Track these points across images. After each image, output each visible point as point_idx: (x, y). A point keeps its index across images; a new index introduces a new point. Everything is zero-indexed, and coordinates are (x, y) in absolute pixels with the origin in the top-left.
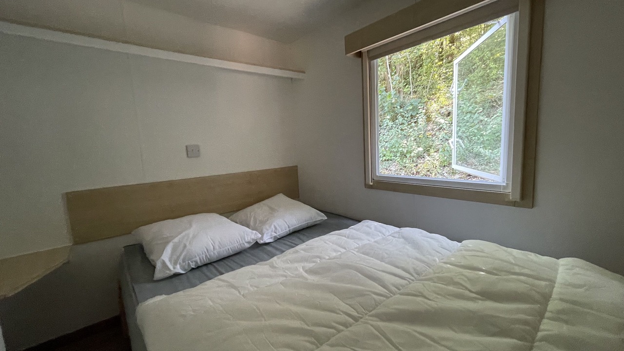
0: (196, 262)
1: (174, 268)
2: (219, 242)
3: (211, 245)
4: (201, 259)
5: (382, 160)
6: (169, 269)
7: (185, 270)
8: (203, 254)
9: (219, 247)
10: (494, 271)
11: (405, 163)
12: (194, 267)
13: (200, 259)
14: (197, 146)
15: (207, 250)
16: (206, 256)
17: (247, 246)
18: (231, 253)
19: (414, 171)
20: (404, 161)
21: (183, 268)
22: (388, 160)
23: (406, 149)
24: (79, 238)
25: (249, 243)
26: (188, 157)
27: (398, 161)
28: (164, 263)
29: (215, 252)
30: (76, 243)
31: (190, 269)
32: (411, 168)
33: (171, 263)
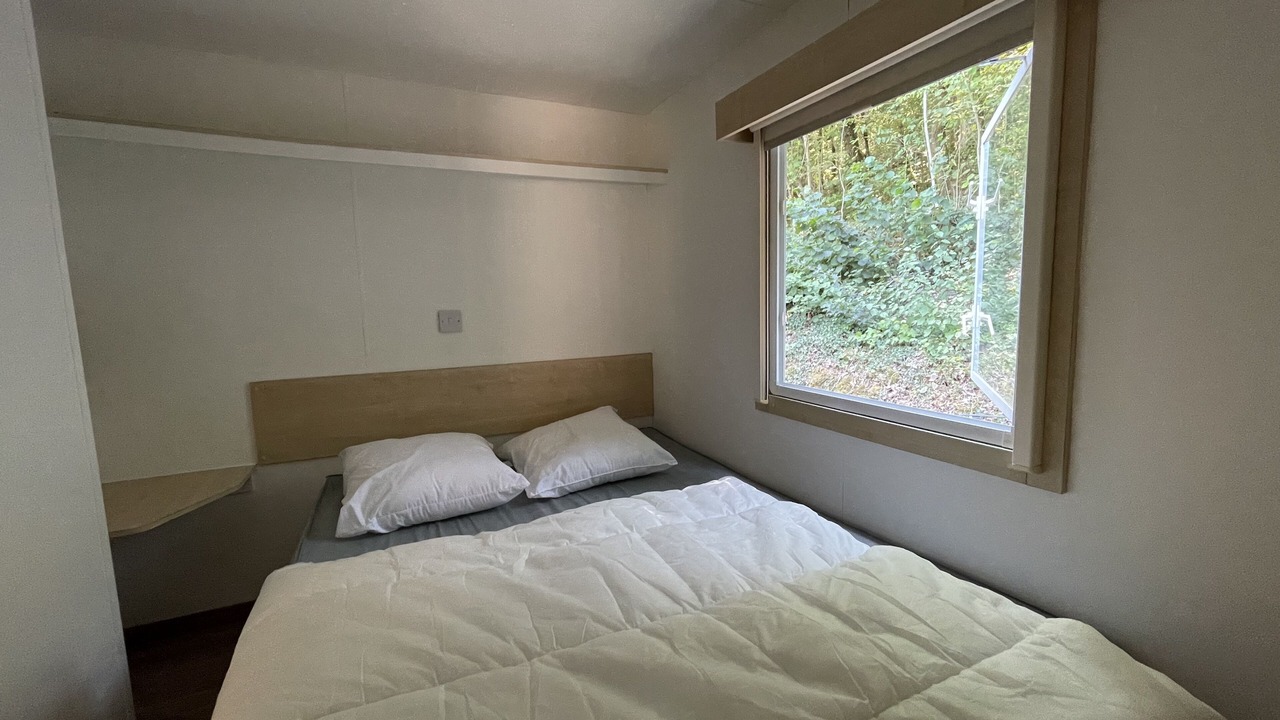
0: (406, 517)
1: (367, 522)
2: (451, 488)
3: (434, 489)
4: (416, 513)
5: (889, 344)
6: (359, 523)
7: (387, 528)
8: (418, 504)
9: (448, 495)
10: (857, 620)
11: (941, 354)
12: (403, 524)
13: (413, 512)
14: (458, 314)
15: (426, 497)
16: (424, 508)
17: (504, 499)
18: (473, 509)
19: (960, 373)
20: (939, 348)
21: (382, 523)
22: (903, 345)
23: (945, 322)
24: (266, 456)
25: (505, 493)
26: (440, 329)
27: (926, 348)
28: (351, 510)
29: (441, 503)
30: (261, 463)
31: (397, 528)
32: (954, 366)
33: (363, 512)
